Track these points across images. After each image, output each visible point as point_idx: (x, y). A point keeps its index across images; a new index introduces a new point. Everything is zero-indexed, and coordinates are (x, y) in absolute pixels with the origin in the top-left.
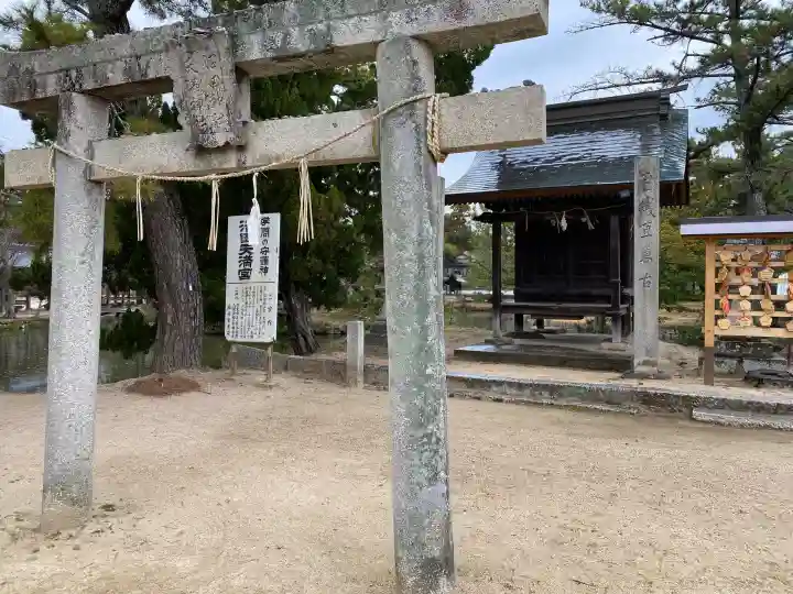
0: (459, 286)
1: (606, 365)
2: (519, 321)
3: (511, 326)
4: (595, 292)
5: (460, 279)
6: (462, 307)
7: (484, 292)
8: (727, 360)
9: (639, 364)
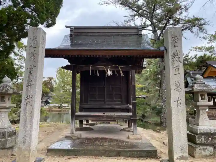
0: (49, 103)
1: (144, 154)
2: (81, 122)
3: (78, 126)
4: (117, 107)
5: (49, 101)
6: (50, 110)
7: (57, 105)
8: (208, 148)
9: (177, 159)
